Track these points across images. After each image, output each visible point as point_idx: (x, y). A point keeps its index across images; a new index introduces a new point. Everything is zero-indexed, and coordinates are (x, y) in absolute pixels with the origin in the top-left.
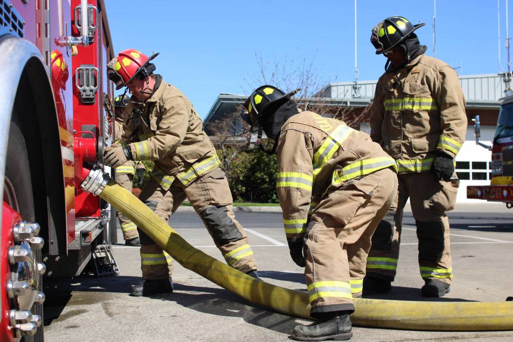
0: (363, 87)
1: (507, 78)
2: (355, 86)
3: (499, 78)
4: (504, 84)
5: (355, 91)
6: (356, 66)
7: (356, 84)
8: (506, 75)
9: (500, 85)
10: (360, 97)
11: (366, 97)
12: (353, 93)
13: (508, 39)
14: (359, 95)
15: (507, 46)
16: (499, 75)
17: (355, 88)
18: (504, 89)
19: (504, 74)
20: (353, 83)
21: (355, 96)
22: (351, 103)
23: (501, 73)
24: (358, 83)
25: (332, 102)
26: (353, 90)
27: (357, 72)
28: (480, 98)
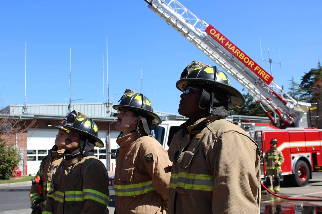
0: (29, 108)
1: (107, 105)
2: (24, 107)
3: (104, 105)
4: (106, 108)
5: (25, 110)
6: (25, 96)
7: (25, 106)
8: (107, 103)
9: (104, 108)
10: (27, 114)
11: (31, 114)
12: (24, 111)
13: (108, 85)
14: (26, 113)
15: (108, 88)
16: (104, 103)
17: (24, 108)
18: (106, 111)
19: (106, 103)
20: (23, 105)
21: (24, 113)
22: (22, 117)
23: (105, 102)
24: (26, 106)
25: (10, 117)
26: (23, 110)
27: (26, 99)
28: (94, 116)
